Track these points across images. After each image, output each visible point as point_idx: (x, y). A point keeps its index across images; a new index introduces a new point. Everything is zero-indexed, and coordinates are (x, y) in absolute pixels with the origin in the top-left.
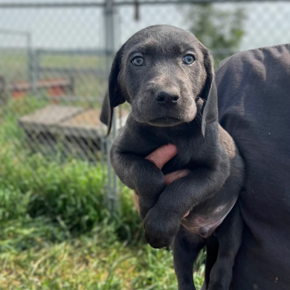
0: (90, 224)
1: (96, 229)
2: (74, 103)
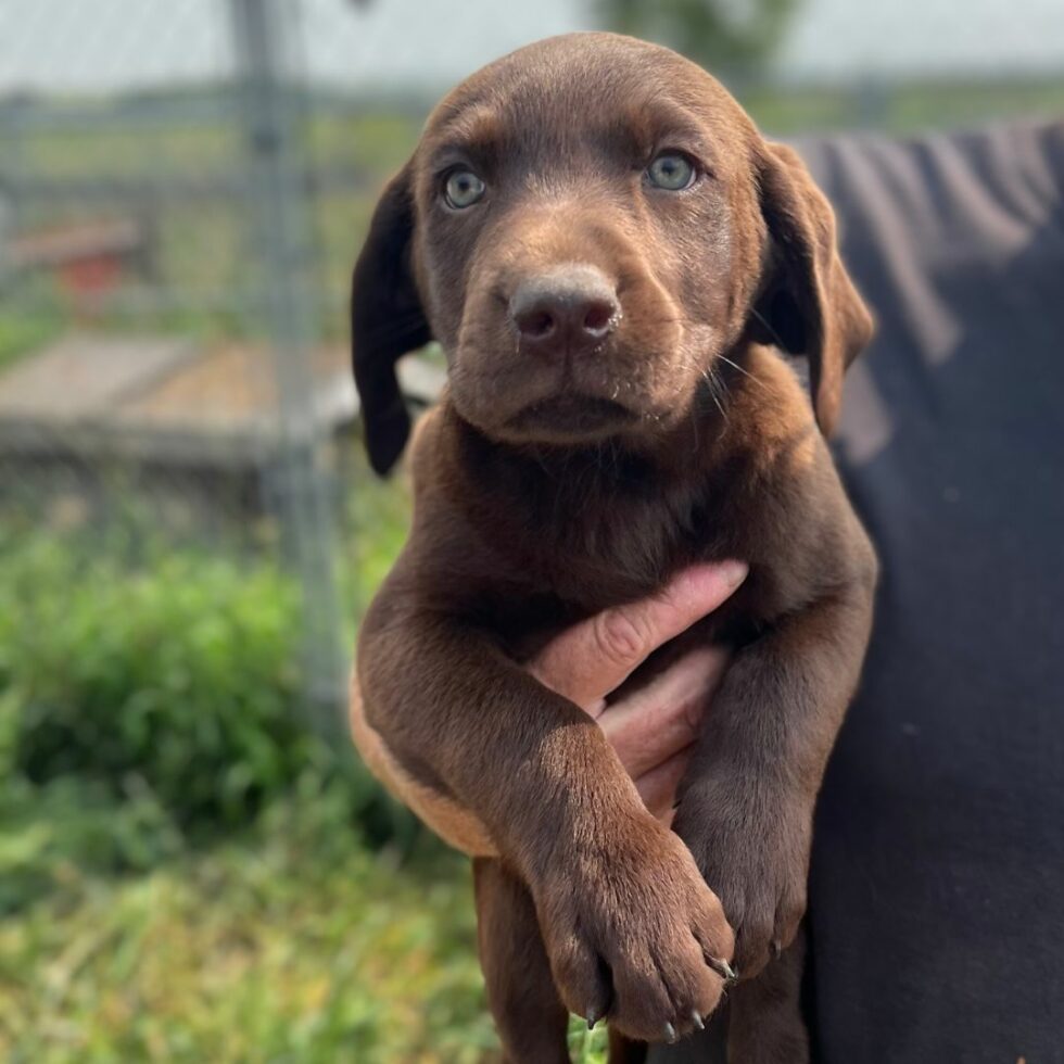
0: (254, 797)
1: (275, 815)
2: (167, 322)
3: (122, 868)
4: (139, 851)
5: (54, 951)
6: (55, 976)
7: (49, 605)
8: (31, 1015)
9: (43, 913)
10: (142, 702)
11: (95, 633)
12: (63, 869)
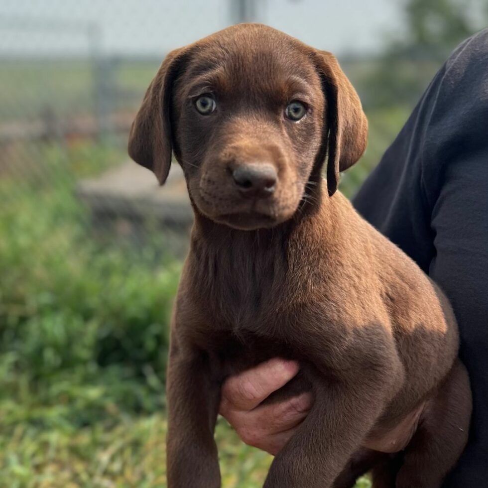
3: (138, 410)
4: (148, 403)
5: (104, 446)
6: (104, 457)
7: (116, 280)
8: (91, 475)
9: (99, 428)
10: (154, 329)
11: (135, 296)
12: (110, 405)
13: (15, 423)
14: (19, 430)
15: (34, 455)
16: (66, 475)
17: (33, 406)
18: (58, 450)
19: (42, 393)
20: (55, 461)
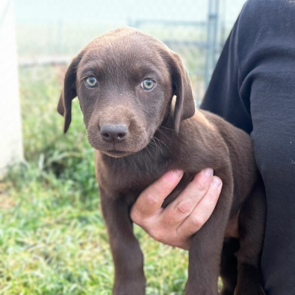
13: (72, 218)
14: (73, 222)
15: (80, 238)
16: (98, 250)
17: (82, 210)
18: (94, 236)
19: (88, 203)
20: (92, 242)
